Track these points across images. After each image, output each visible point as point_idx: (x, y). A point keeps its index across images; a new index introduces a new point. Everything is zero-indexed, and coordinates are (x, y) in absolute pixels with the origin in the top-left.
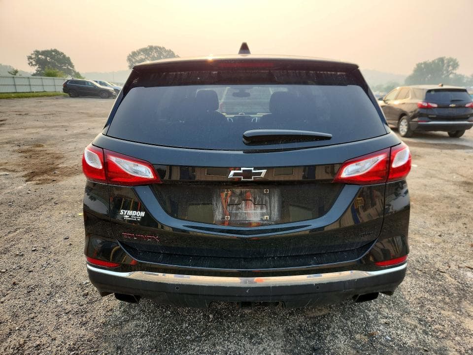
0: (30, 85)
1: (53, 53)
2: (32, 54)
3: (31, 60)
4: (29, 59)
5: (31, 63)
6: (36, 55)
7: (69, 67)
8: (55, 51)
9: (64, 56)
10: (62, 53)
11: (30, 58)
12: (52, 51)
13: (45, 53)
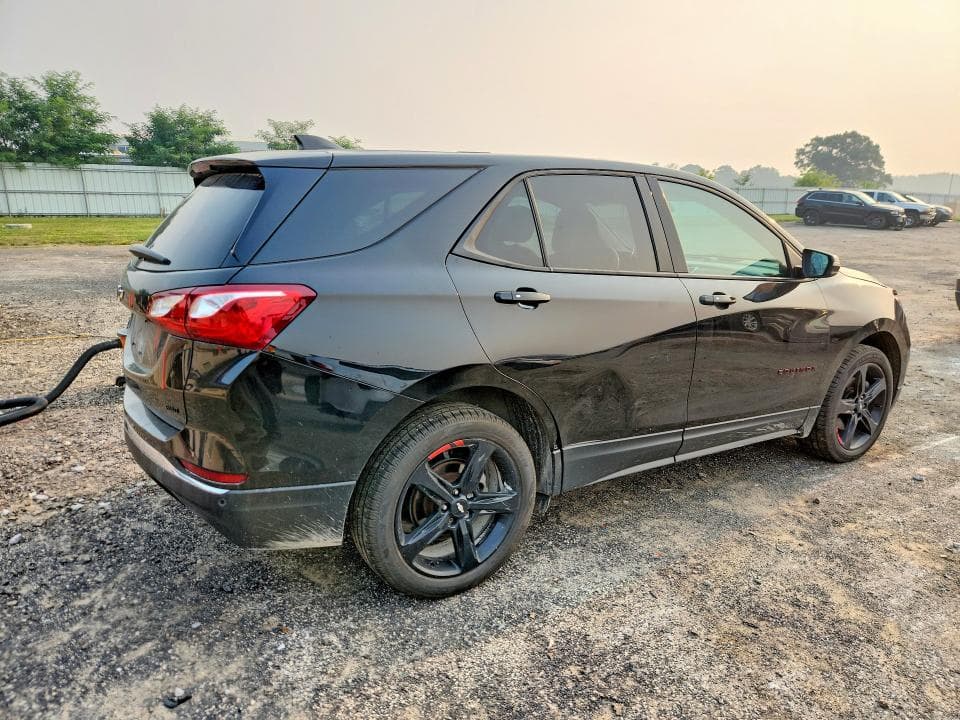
0: (786, 203)
1: (849, 140)
2: (807, 145)
3: (802, 157)
4: (798, 154)
5: (802, 161)
6: (814, 145)
7: (873, 166)
8: (854, 135)
9: (870, 143)
10: (867, 139)
11: (801, 152)
12: (846, 135)
13: (831, 141)
